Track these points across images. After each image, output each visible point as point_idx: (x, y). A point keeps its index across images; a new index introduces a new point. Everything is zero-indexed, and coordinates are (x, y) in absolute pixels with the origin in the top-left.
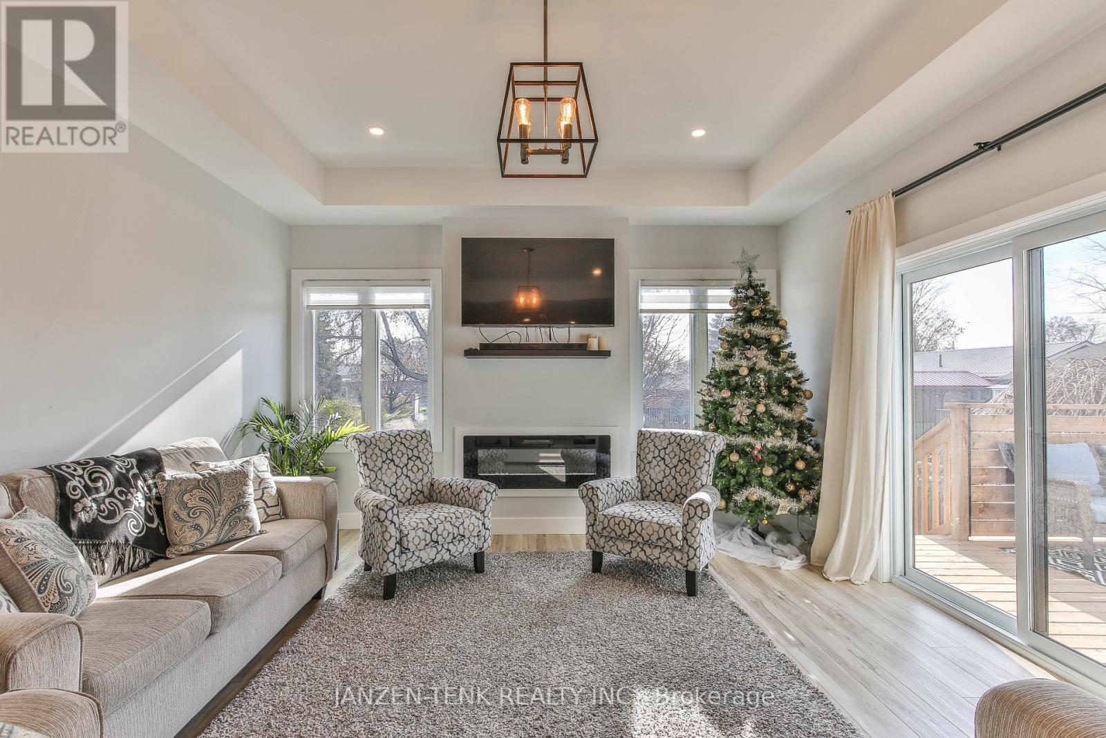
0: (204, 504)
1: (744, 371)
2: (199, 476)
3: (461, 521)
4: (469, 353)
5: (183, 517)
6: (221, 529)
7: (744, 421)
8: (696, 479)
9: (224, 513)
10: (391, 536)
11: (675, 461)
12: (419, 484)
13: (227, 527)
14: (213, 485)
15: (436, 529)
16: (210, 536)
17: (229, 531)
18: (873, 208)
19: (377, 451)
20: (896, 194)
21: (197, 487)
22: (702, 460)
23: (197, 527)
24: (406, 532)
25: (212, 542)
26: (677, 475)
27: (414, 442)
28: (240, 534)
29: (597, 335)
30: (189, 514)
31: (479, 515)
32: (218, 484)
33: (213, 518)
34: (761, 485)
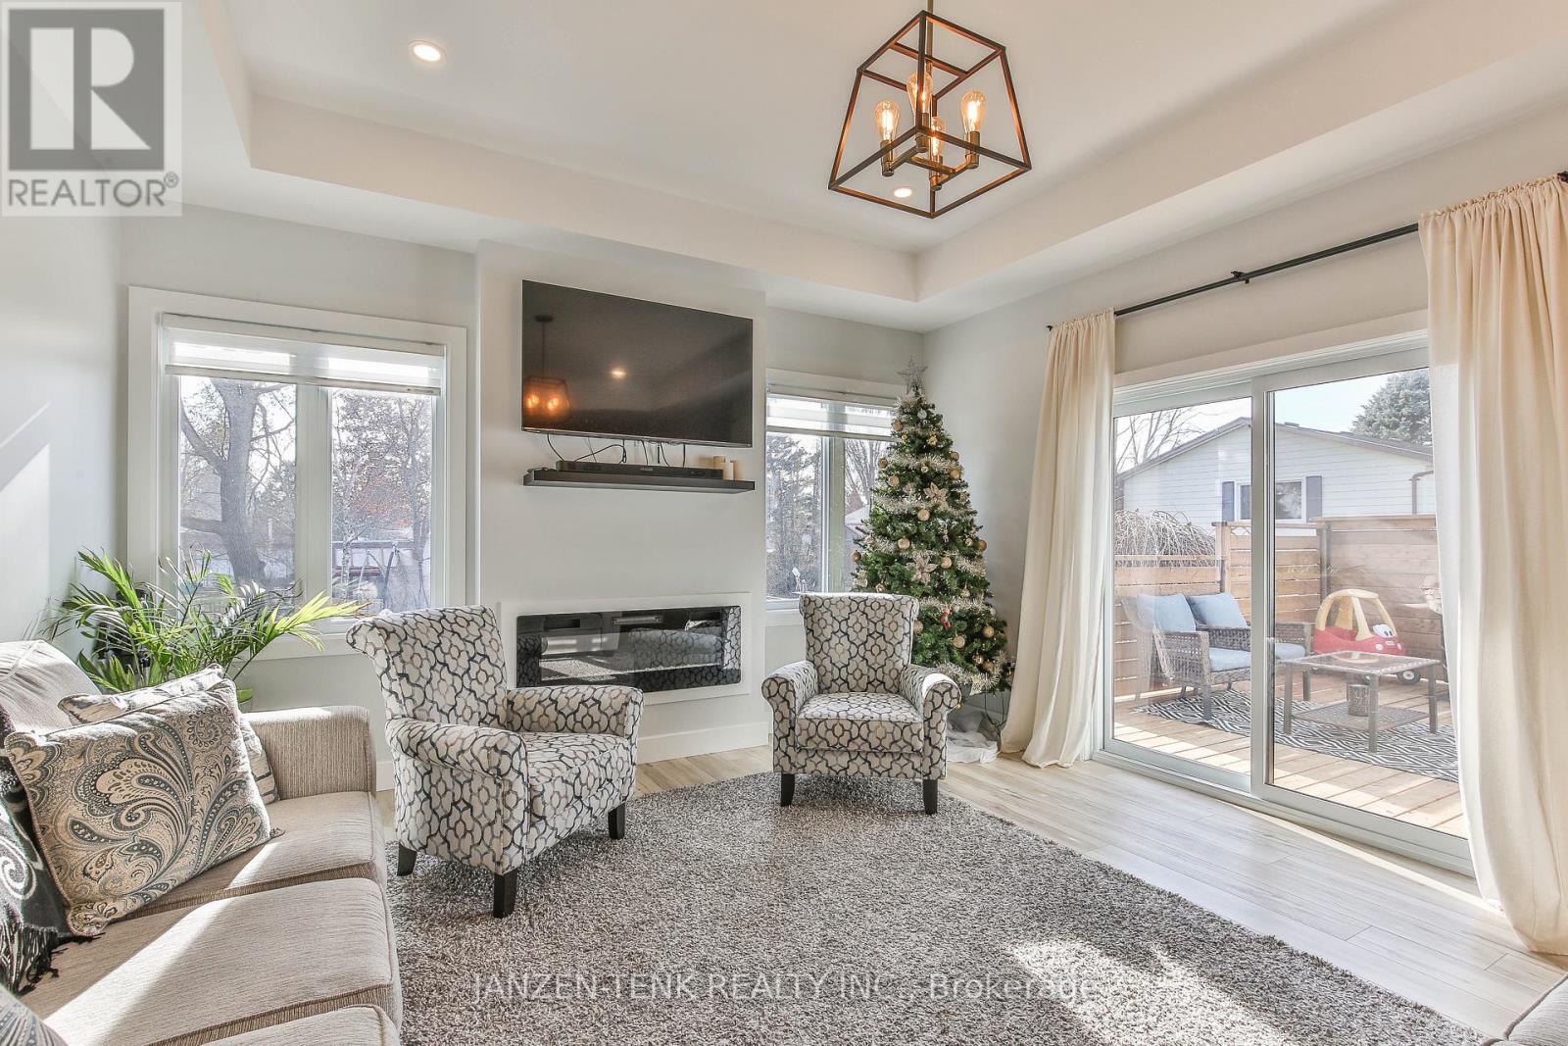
0: (155, 792)
1: (924, 516)
2: (126, 729)
3: (606, 755)
4: (541, 476)
5: (101, 830)
6: (203, 842)
7: (927, 578)
8: (895, 658)
9: (204, 803)
10: (518, 800)
11: (863, 635)
12: (491, 703)
13: (213, 835)
14: (166, 743)
15: (578, 775)
16: (180, 863)
17: (219, 842)
18: (1087, 327)
19: (418, 648)
20: (1117, 313)
21: (131, 754)
22: (901, 631)
23: (147, 848)
24: (540, 789)
25: (184, 875)
26: (868, 655)
27: (474, 629)
28: (239, 845)
29: (727, 457)
30: (117, 822)
31: (627, 743)
32: (179, 741)
33: (180, 823)
34: (952, 660)
